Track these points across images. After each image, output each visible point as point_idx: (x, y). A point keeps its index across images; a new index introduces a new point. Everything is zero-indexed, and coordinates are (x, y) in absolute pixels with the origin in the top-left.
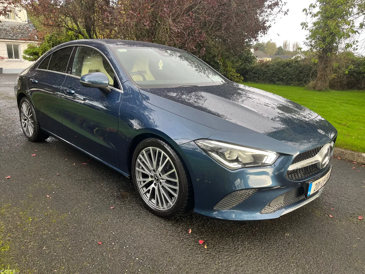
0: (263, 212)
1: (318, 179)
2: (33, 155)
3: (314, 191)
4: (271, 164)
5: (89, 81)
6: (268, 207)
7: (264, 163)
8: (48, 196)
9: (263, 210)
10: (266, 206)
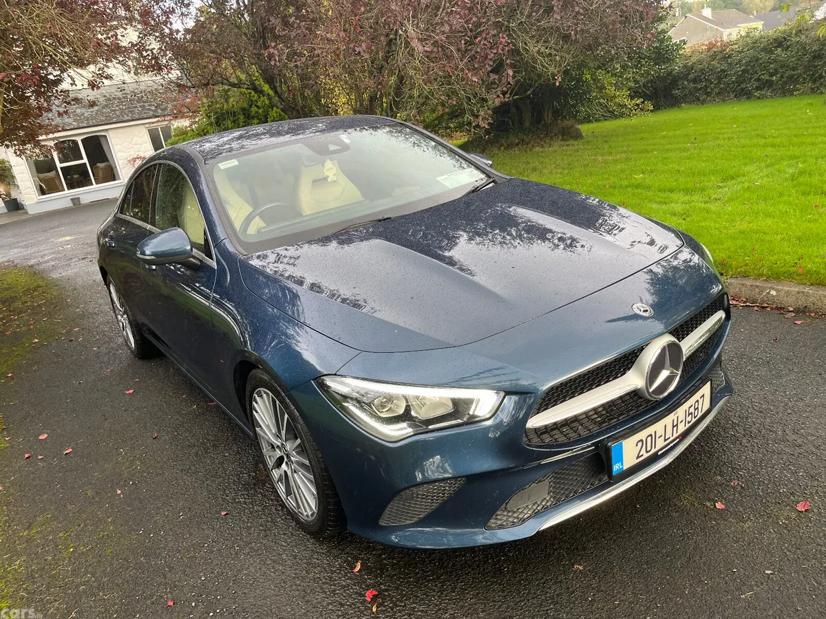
0: (493, 525)
1: (645, 425)
2: (128, 392)
3: (638, 457)
4: (488, 416)
5: (154, 254)
6: (505, 513)
7: (474, 416)
8: (119, 492)
9: (493, 521)
10: (498, 513)
